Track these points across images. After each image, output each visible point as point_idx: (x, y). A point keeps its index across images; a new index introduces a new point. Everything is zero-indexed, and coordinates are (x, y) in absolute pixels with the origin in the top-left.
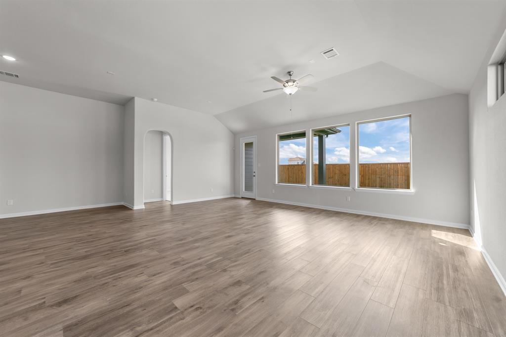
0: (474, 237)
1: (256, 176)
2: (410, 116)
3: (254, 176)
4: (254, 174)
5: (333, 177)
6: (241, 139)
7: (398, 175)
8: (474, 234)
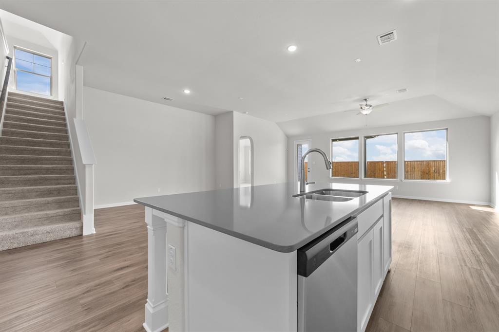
0: (495, 209)
1: (311, 171)
2: (447, 129)
3: (309, 171)
4: (309, 170)
5: (355, 173)
6: (295, 141)
7: (414, 171)
8: (496, 207)
